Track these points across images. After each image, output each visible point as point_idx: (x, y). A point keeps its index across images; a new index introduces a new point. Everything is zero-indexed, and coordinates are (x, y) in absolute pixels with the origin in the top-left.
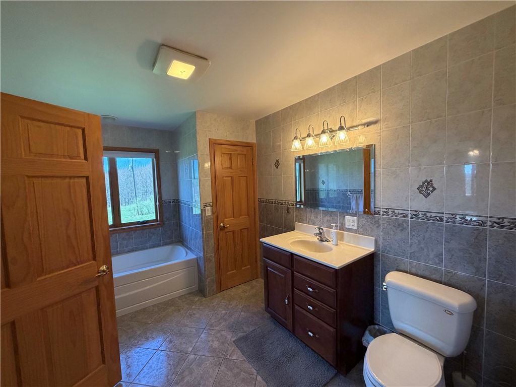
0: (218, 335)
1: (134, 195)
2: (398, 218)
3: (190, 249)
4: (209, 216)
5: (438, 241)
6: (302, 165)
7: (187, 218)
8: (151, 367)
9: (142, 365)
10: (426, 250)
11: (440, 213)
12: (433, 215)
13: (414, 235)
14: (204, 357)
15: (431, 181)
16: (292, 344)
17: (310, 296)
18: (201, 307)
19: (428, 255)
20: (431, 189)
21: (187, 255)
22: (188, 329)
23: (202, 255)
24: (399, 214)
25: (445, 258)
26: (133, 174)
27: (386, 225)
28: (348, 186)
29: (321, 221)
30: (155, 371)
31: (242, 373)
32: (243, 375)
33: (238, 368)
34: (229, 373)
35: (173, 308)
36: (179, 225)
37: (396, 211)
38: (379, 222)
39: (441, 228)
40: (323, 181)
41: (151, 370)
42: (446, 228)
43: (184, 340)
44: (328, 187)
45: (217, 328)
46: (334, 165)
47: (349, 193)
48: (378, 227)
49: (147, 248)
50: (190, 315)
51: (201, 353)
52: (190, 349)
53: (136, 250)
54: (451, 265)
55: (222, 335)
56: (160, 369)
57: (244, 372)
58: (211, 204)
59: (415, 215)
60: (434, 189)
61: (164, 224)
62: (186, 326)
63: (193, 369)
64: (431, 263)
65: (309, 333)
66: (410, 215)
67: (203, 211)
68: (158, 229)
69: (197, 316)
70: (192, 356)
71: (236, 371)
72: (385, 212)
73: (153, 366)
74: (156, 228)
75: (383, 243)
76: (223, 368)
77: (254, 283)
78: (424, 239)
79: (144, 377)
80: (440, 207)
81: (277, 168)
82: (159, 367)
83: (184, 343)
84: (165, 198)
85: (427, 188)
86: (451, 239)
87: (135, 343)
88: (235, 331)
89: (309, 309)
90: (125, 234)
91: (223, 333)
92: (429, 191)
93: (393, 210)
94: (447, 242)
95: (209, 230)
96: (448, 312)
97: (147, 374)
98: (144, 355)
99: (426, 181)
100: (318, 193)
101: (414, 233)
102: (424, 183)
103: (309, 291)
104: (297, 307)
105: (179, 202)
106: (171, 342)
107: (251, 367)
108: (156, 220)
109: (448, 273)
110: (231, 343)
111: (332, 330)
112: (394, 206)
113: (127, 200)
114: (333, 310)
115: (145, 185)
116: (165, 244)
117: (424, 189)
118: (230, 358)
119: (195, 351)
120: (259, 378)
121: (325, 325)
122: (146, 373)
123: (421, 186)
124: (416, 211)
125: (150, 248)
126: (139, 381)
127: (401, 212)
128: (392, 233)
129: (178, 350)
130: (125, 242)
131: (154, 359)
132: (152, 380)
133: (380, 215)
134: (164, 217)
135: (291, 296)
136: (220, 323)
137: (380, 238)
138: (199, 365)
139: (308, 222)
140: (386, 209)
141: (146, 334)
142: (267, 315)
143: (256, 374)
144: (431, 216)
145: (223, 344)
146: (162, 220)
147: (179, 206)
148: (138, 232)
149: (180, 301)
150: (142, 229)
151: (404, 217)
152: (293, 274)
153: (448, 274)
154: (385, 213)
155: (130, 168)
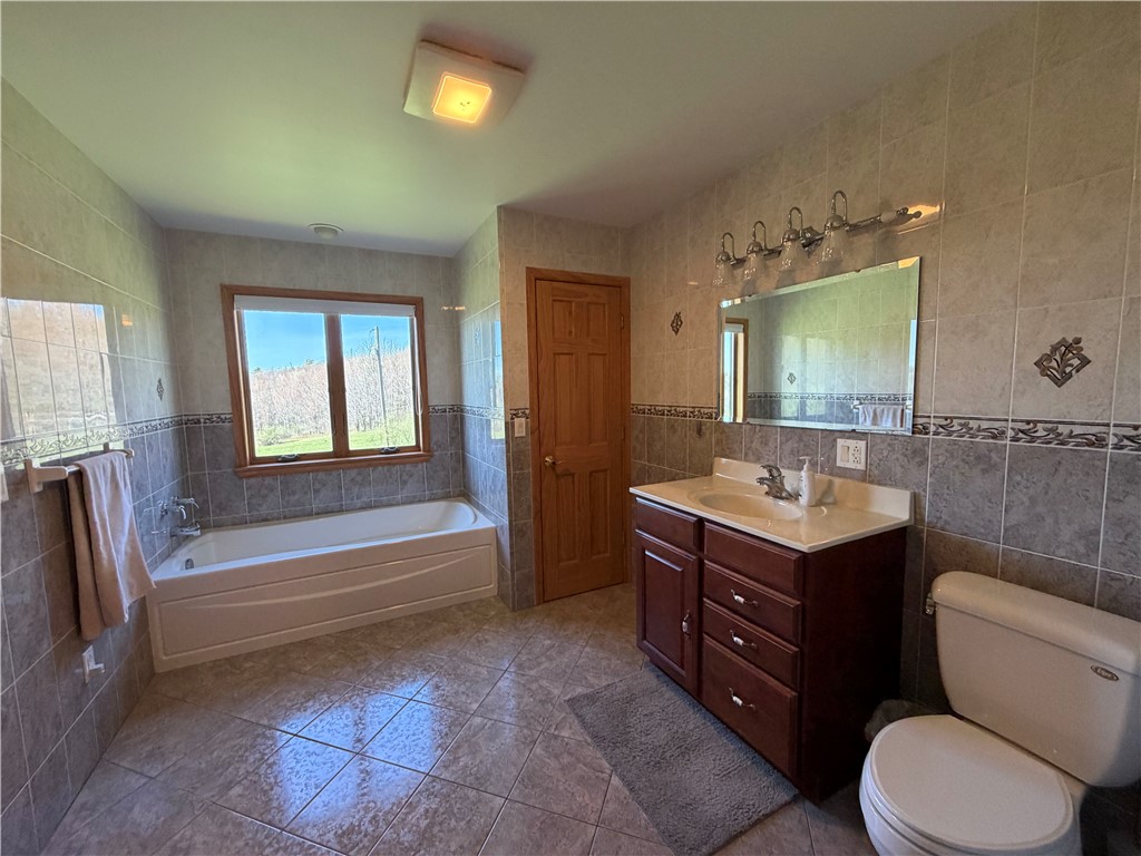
0: (534, 686)
1: (381, 409)
2: (977, 440)
3: (483, 510)
4: (521, 437)
5: (1087, 498)
6: (741, 336)
7: (478, 444)
8: (396, 729)
9: (380, 723)
10: (1049, 520)
11: (1098, 425)
12: (1078, 430)
13: (1018, 484)
14: (501, 724)
15: (1078, 341)
16: (693, 721)
17: (741, 615)
18: (501, 629)
19: (1056, 535)
20: (1076, 362)
21: (475, 521)
22: (473, 668)
23: (505, 521)
24: (979, 430)
25: (1106, 540)
26: (380, 366)
27: (942, 459)
28: (853, 385)
29: (775, 452)
30: (404, 738)
31: (581, 765)
32: (581, 769)
33: (571, 754)
34: (553, 763)
35: (445, 625)
36: (461, 460)
37: (973, 424)
38: (924, 452)
39: (1097, 463)
40: (791, 375)
41: (395, 735)
42: (1114, 463)
43: (463, 688)
44: (803, 388)
45: (532, 673)
46: (821, 338)
47: (856, 402)
48: (920, 464)
49: (398, 504)
50: (479, 642)
51: (495, 717)
52: (475, 706)
53: (376, 507)
54: (1123, 559)
55: (541, 687)
56: (414, 735)
57: (585, 765)
58: (527, 412)
59: (1027, 431)
60: (1085, 362)
61: (432, 456)
62: (470, 661)
63: (478, 744)
64: (1064, 554)
65: (735, 698)
66: (1010, 433)
67: (509, 427)
68: (420, 466)
69: (493, 644)
70: (478, 720)
71: (566, 759)
72: (942, 426)
73: (401, 728)
74: (417, 463)
75: (931, 504)
76: (538, 750)
77: (617, 590)
78: (1046, 493)
79: (382, 746)
80: (1101, 409)
81: (676, 333)
82: (411, 732)
83: (463, 693)
84: (434, 401)
85: (1063, 362)
86: (1124, 491)
87: (368, 682)
88: (570, 681)
89: (736, 644)
90: (355, 471)
91: (544, 683)
92: (1068, 370)
93: (963, 421)
94: (1115, 500)
95: (521, 469)
96: (1104, 673)
97: (389, 741)
98: (384, 706)
99: (1063, 342)
100: (779, 403)
101: (1018, 478)
102: (1055, 349)
103: (737, 602)
104: (708, 641)
105: (462, 411)
106: (437, 687)
107: (599, 755)
108: (417, 447)
109: (1112, 579)
110: (560, 704)
111: (789, 693)
112: (966, 411)
113: (368, 419)
114: (793, 648)
115: (401, 390)
116: (433, 499)
117: (1054, 364)
118: (556, 733)
119: (484, 710)
120: (615, 780)
121: (773, 682)
122: (386, 739)
123: (1049, 357)
124: (1028, 422)
125: (403, 504)
126: (373, 752)
127: (985, 425)
128: (957, 478)
129: (451, 704)
130: (356, 490)
131: (403, 716)
132: (397, 753)
133: (927, 433)
134: (432, 443)
135: (695, 616)
136: (539, 664)
137: (925, 491)
138: (491, 738)
139: (746, 455)
140: (946, 419)
141: (390, 669)
142: (642, 658)
143: (609, 772)
144: (1072, 432)
145: (543, 705)
146: (428, 449)
147: (462, 418)
148: (380, 468)
149: (460, 613)
150: (389, 464)
151: (994, 437)
152: (701, 563)
153: (1113, 583)
154: (941, 430)
155: (374, 352)
